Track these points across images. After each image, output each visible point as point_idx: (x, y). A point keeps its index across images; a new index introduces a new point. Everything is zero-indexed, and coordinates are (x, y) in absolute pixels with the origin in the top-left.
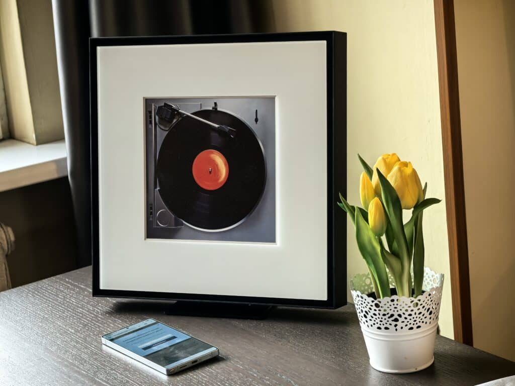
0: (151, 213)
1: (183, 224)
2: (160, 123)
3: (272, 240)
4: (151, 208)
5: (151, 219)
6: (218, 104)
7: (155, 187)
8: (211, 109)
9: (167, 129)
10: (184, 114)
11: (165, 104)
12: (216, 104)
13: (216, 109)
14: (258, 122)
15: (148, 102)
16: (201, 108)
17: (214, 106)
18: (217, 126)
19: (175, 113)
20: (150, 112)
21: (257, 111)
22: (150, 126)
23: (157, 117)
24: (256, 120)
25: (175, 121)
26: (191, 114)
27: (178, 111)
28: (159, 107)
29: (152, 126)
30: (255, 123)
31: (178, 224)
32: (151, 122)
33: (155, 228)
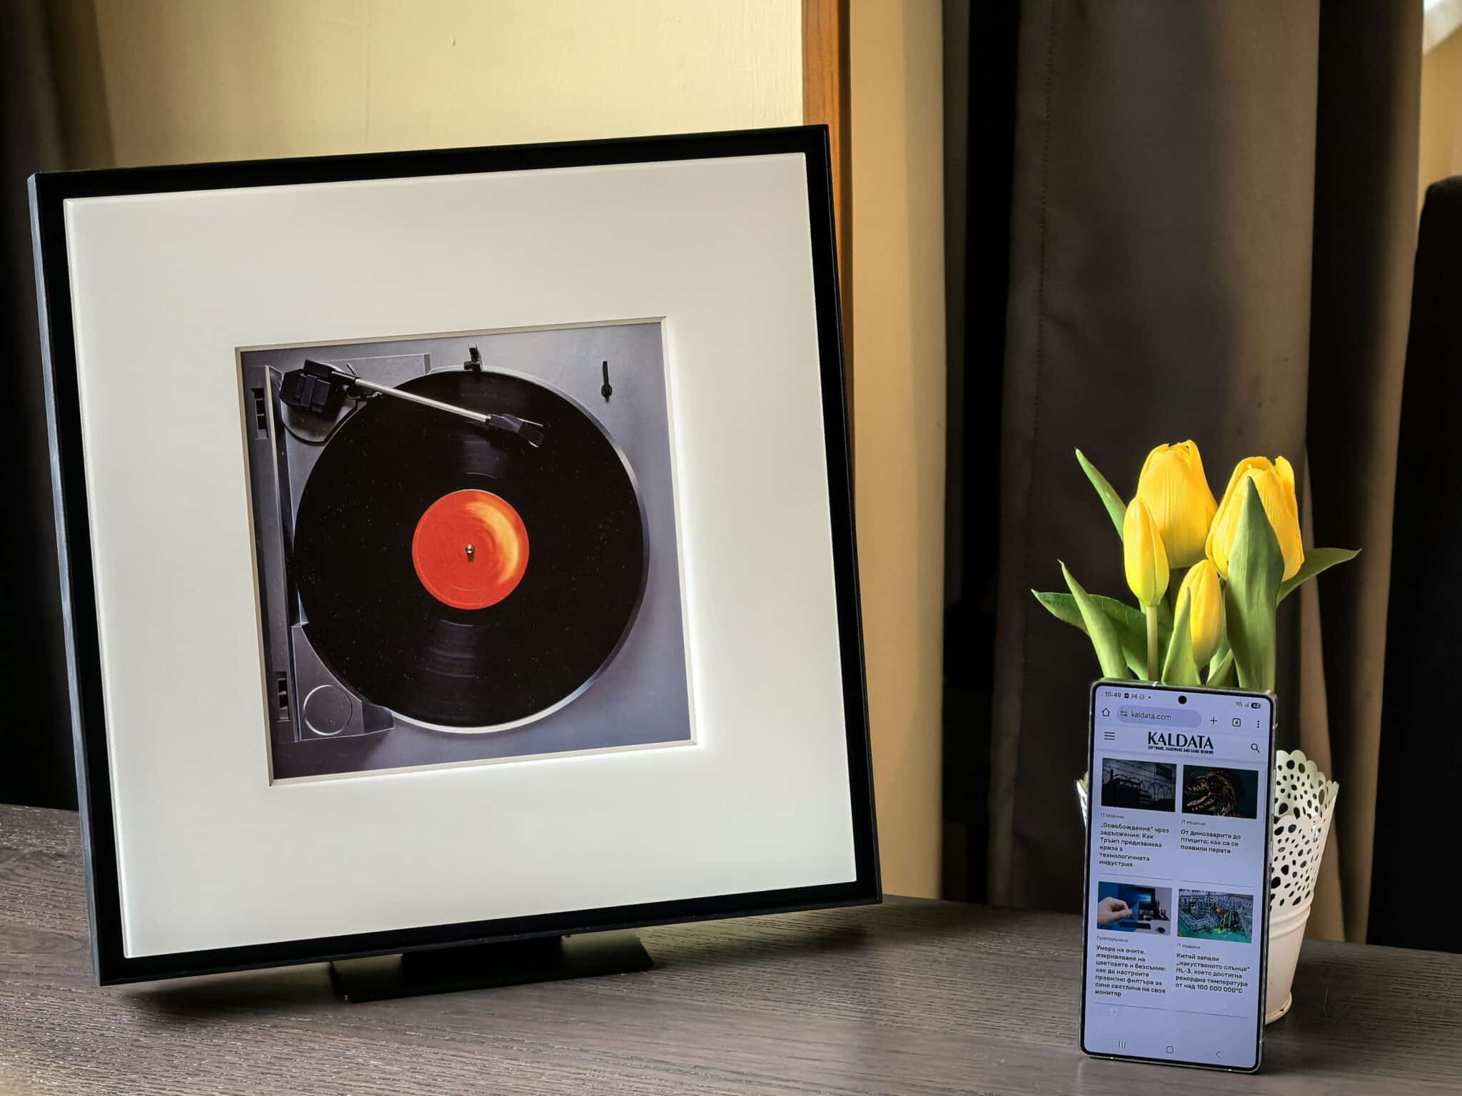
0: (284, 701)
1: (391, 722)
2: (295, 423)
3: (679, 730)
4: (283, 686)
5: (284, 718)
6: (480, 350)
7: (293, 619)
8: (461, 368)
9: (322, 439)
10: (374, 391)
11: (308, 363)
12: (474, 352)
13: (478, 367)
14: (611, 398)
15: (250, 362)
16: (428, 368)
17: (469, 358)
18: (482, 417)
19: (341, 388)
20: (260, 393)
21: (605, 364)
22: (261, 435)
23: (284, 407)
24: (607, 391)
25: (344, 412)
26: (398, 388)
27: (351, 383)
28: (287, 375)
29: (268, 436)
30: (604, 398)
31: (375, 722)
32: (263, 424)
33: (300, 744)
